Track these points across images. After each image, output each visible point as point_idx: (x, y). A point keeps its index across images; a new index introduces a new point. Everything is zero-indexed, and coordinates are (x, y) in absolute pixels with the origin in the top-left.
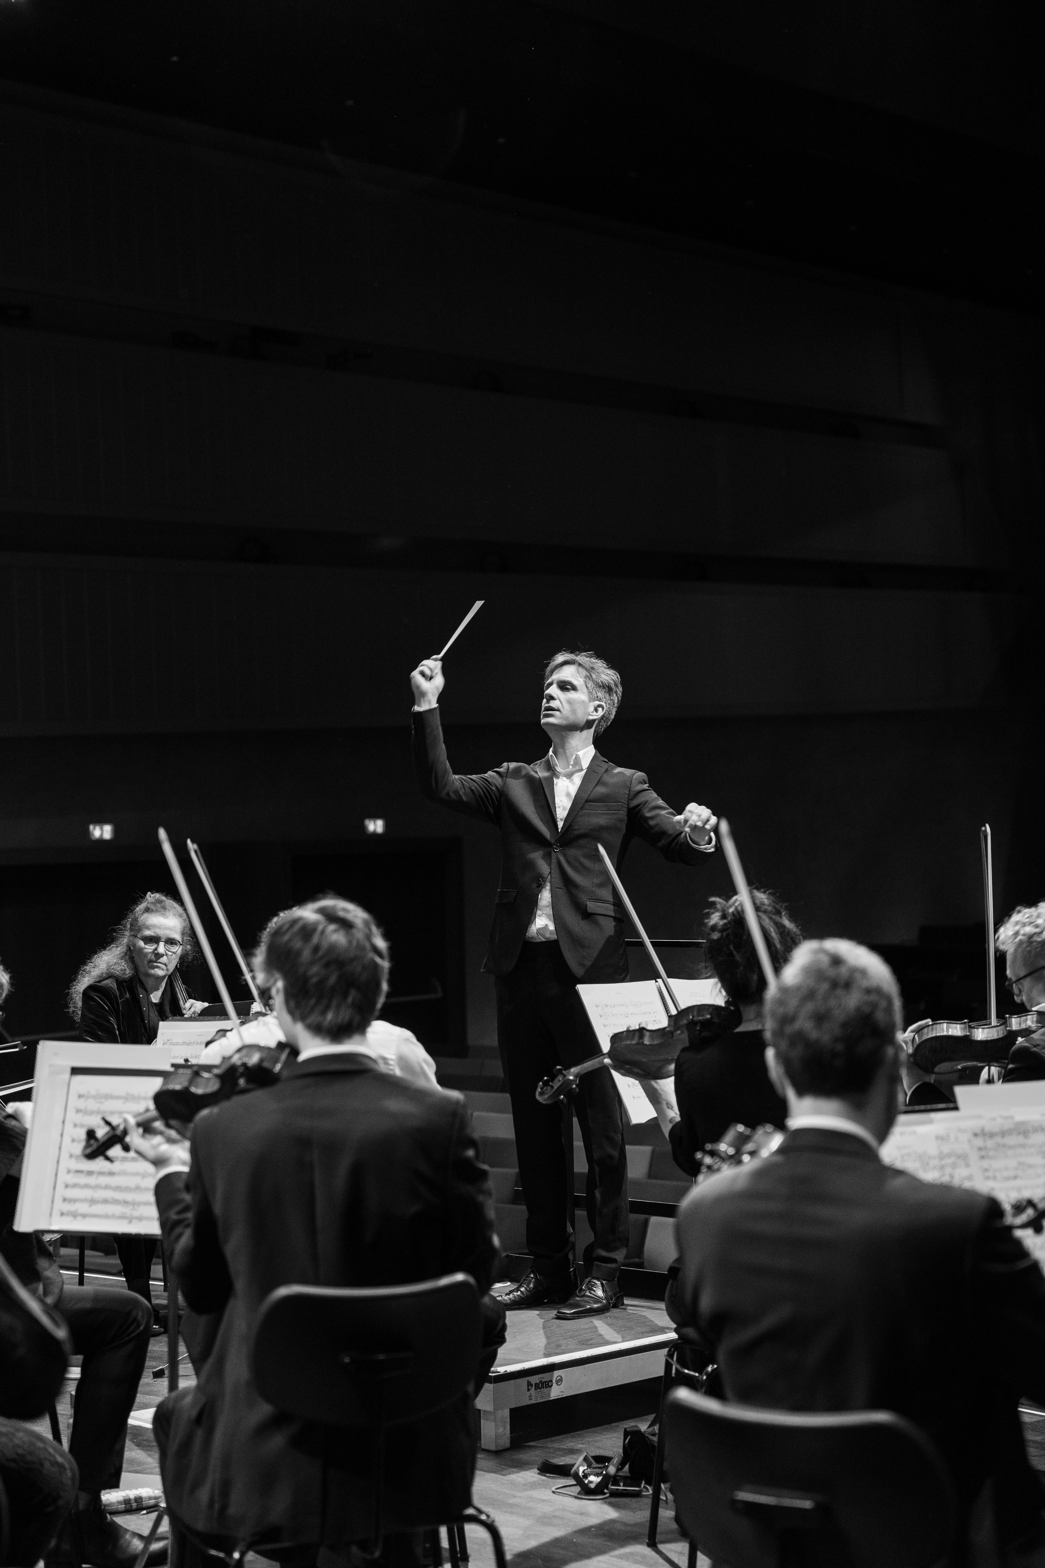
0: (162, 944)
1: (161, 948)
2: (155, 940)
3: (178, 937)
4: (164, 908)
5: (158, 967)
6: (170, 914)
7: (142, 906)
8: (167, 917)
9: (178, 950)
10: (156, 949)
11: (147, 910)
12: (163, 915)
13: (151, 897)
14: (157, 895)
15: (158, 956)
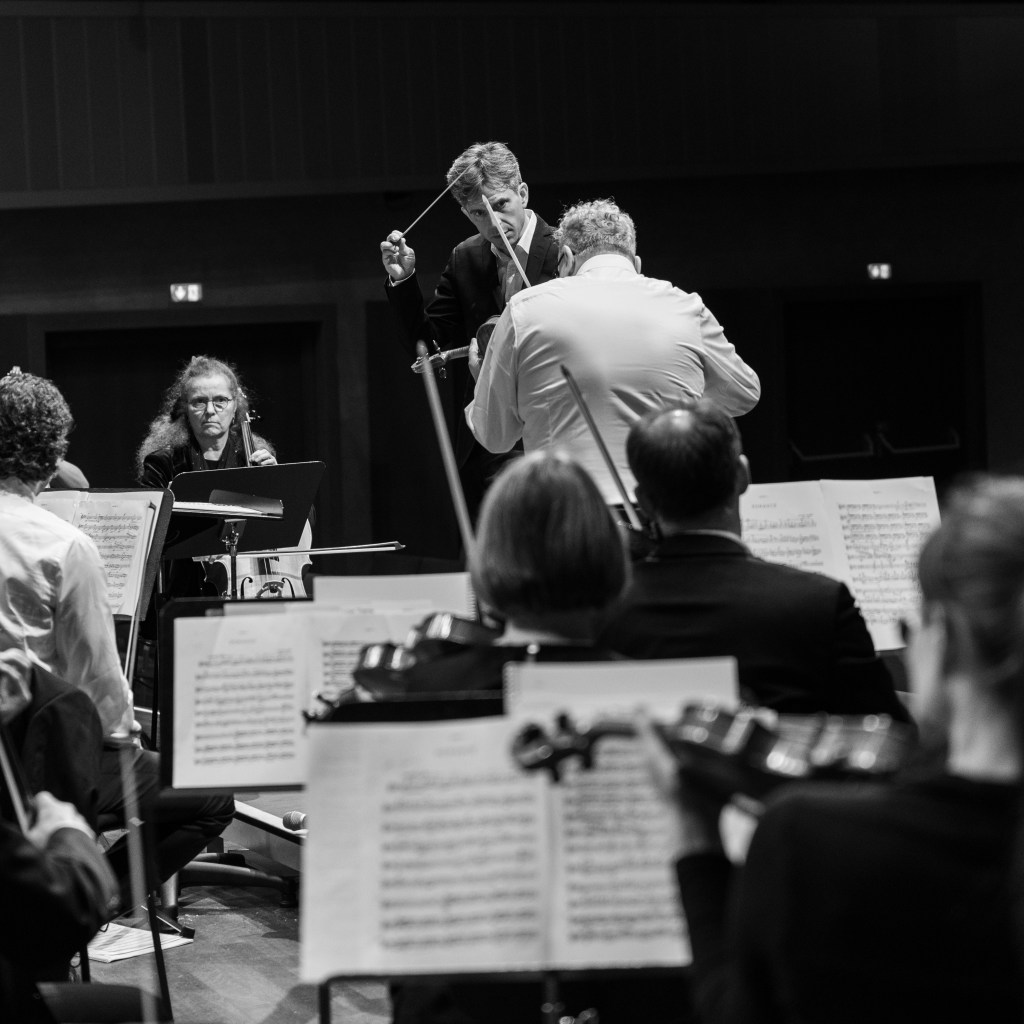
0: (210, 404)
1: (211, 408)
2: (204, 400)
3: (225, 393)
4: (207, 368)
5: (211, 426)
6: (212, 373)
7: (187, 372)
8: (210, 377)
9: (230, 406)
10: (206, 410)
11: (192, 374)
12: (207, 376)
13: (195, 360)
14: (200, 358)
15: (208, 415)
